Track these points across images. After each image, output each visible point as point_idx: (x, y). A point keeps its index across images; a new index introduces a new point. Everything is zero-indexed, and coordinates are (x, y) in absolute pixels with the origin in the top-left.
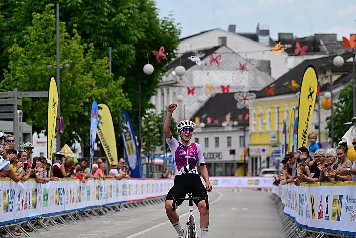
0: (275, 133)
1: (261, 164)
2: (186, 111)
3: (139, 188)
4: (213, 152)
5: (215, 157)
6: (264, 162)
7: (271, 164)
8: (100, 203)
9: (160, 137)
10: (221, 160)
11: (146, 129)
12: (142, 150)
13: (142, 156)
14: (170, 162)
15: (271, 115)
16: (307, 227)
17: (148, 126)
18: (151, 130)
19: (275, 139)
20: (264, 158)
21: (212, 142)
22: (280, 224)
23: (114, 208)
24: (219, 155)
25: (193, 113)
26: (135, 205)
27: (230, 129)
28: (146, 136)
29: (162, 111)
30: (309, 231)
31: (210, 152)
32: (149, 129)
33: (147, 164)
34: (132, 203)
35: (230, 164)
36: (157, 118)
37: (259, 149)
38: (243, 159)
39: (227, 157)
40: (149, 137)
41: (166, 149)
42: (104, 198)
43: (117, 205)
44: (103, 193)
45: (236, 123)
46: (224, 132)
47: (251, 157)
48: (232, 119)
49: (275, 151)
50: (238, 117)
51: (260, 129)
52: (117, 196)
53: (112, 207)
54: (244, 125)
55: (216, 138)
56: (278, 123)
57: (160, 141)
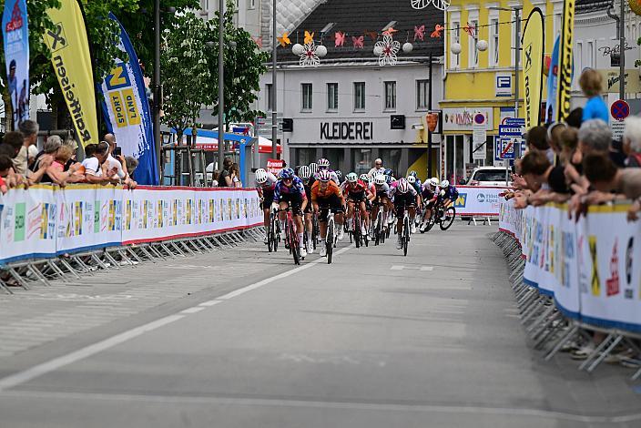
0: (510, 74)
1: (471, 152)
2: (278, 14)
3: (152, 210)
4: (347, 121)
5: (353, 134)
6: (479, 147)
8: (49, 247)
9: (210, 81)
10: (369, 141)
11: (176, 60)
12: (162, 113)
13: (164, 127)
14: (236, 146)
15: (500, 26)
16: (579, 316)
17: (179, 52)
18: (188, 62)
19: (509, 90)
20: (480, 138)
21: (346, 94)
22: (512, 310)
23: (87, 260)
24: (364, 128)
25: (299, 18)
26: (142, 255)
27: (393, 61)
28: (175, 76)
29: (216, 13)
30: (585, 326)
31: (340, 120)
32: (181, 58)
33: (176, 149)
34: (134, 249)
35: (393, 153)
37: (466, 114)
38: (426, 140)
39: (384, 134)
40: (183, 78)
41: (226, 111)
42: (61, 235)
43: (94, 255)
44: (58, 222)
45: (408, 46)
46: (378, 69)
47: (446, 134)
48: (399, 36)
49: (509, 119)
50: (414, 32)
51: (471, 64)
52: (96, 230)
53: (83, 258)
54: (431, 52)
55: (356, 84)
56: (518, 49)
57: (209, 90)
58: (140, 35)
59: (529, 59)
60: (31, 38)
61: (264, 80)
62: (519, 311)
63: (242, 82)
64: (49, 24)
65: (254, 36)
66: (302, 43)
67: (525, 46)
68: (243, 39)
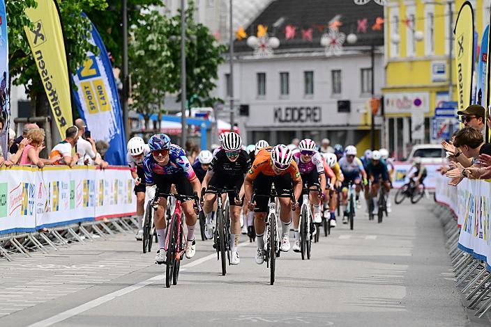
0: (444, 62)
1: (411, 132)
2: (235, 11)
3: (122, 188)
4: (299, 106)
5: (303, 117)
6: (418, 128)
7: (433, 134)
8: (29, 222)
9: (173, 71)
10: (318, 124)
11: (142, 53)
12: (130, 101)
13: (132, 113)
14: (198, 129)
15: (435, 19)
17: (145, 46)
18: (154, 54)
19: (444, 76)
20: (418, 119)
21: (297, 82)
22: (449, 274)
23: (64, 233)
24: (313, 112)
25: (253, 15)
26: (114, 229)
27: (339, 51)
28: (141, 67)
29: (179, 10)
31: (292, 106)
32: (147, 51)
33: (143, 133)
34: (106, 224)
35: (340, 134)
36: (166, 26)
37: (405, 99)
38: (369, 122)
39: (331, 117)
40: (149, 70)
41: (188, 98)
42: (40, 211)
43: (71, 229)
44: (36, 200)
45: (352, 38)
46: (325, 58)
47: (387, 117)
48: (345, 28)
49: (444, 102)
50: (357, 25)
51: (410, 53)
52: (72, 207)
53: (60, 232)
54: (373, 42)
55: (306, 73)
56: (452, 39)
57: (173, 80)
58: (109, 30)
59: (462, 48)
60: (10, 35)
61: (222, 70)
62: (454, 274)
63: (202, 72)
64: (27, 22)
65: (213, 30)
66: (256, 36)
67: (457, 37)
68: (202, 34)
